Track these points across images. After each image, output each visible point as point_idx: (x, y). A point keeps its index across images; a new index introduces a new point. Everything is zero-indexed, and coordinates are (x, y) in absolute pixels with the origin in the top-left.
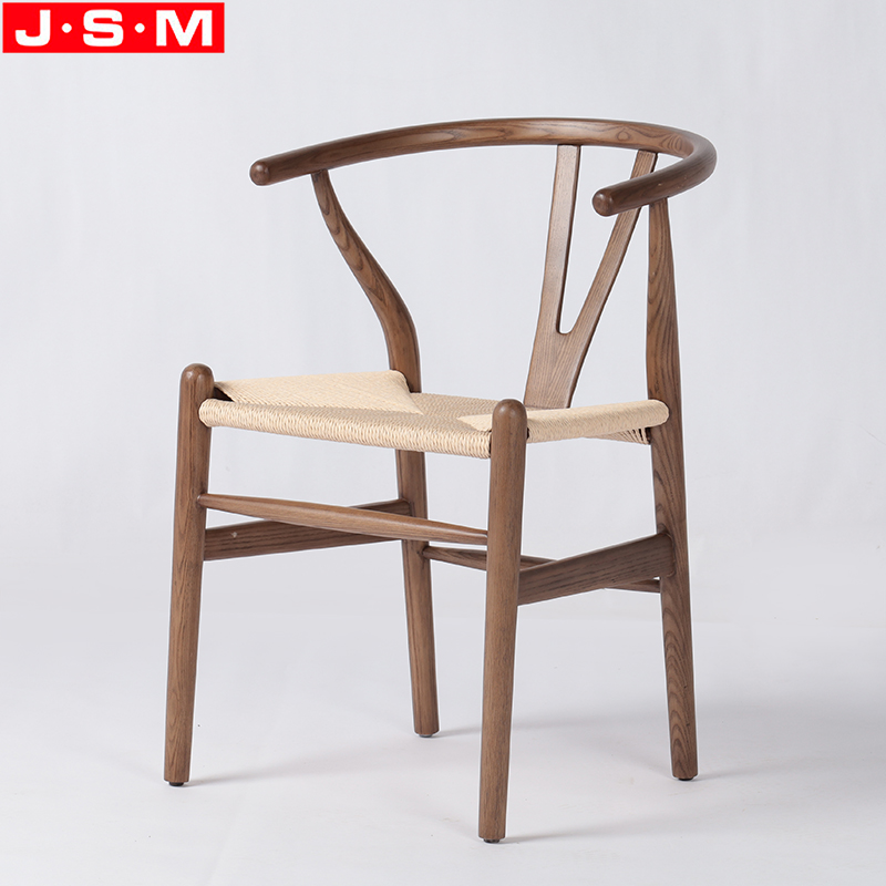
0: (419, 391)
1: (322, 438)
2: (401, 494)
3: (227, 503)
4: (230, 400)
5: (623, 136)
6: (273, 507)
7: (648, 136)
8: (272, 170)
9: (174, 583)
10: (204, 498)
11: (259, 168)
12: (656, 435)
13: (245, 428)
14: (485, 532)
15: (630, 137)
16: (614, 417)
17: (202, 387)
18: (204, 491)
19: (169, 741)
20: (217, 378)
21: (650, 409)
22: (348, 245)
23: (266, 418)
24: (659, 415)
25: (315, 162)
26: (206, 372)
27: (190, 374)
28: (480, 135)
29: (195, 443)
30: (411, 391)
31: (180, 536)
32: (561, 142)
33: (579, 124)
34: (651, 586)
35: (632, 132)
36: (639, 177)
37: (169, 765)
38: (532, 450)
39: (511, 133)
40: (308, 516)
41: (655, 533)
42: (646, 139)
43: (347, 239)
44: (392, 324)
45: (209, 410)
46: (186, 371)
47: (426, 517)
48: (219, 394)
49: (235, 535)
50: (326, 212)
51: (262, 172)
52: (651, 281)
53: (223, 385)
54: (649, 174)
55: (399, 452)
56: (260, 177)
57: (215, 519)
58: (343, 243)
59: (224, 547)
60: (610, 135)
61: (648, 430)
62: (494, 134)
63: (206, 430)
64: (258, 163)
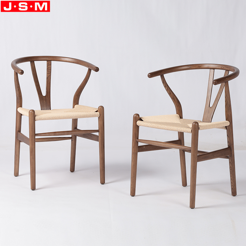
0: (182, 118)
1: (160, 129)
2: (179, 139)
3: (142, 141)
4: (143, 121)
5: (222, 68)
6: (150, 142)
7: (227, 67)
8: (152, 75)
9: (132, 157)
10: (138, 140)
11: (149, 74)
12: (227, 128)
13: (145, 126)
14: (191, 148)
15: (224, 68)
16: (217, 124)
17: (137, 118)
18: (138, 138)
19: (131, 188)
20: (140, 116)
21: (226, 123)
22: (168, 89)
23: (149, 124)
24: (228, 123)
25: (161, 73)
26: (138, 115)
27: (135, 116)
28: (194, 67)
29: (136, 129)
30: (181, 118)
31: (133, 147)
32: (211, 69)
33: (214, 65)
34: (227, 157)
35: (224, 67)
36: (225, 76)
37: (131, 192)
38: (200, 132)
39: (201, 67)
40: (157, 144)
41: (227, 147)
42: (226, 68)
43: (168, 88)
44: (177, 105)
45: (139, 123)
46: (134, 115)
47: (184, 145)
48: (141, 120)
49: (144, 147)
50: (163, 83)
51: (150, 75)
52: (225, 98)
53: (142, 118)
54: (227, 75)
55: (178, 132)
56: (149, 76)
57: (140, 144)
58: (167, 89)
59: (142, 149)
60: (220, 67)
61: (226, 127)
62: (197, 67)
63: (138, 127)
64: (149, 73)
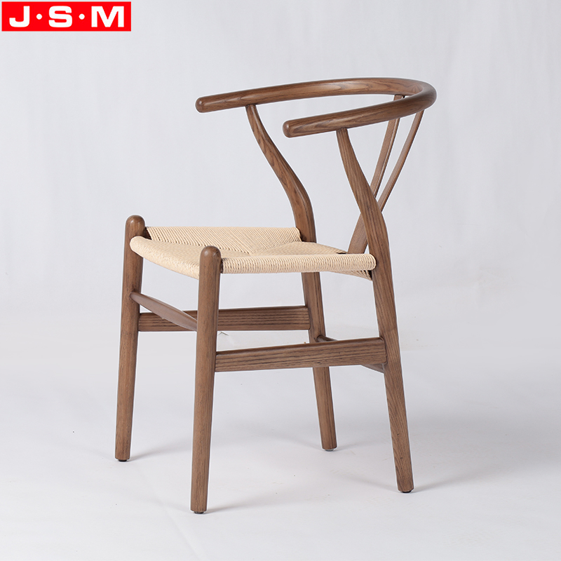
2: (306, 303)
12: (373, 275)
18: (134, 290)
22: (266, 150)
27: (132, 222)
30: (303, 241)
41: (379, 336)
59: (155, 324)
61: (370, 272)
63: (135, 256)
